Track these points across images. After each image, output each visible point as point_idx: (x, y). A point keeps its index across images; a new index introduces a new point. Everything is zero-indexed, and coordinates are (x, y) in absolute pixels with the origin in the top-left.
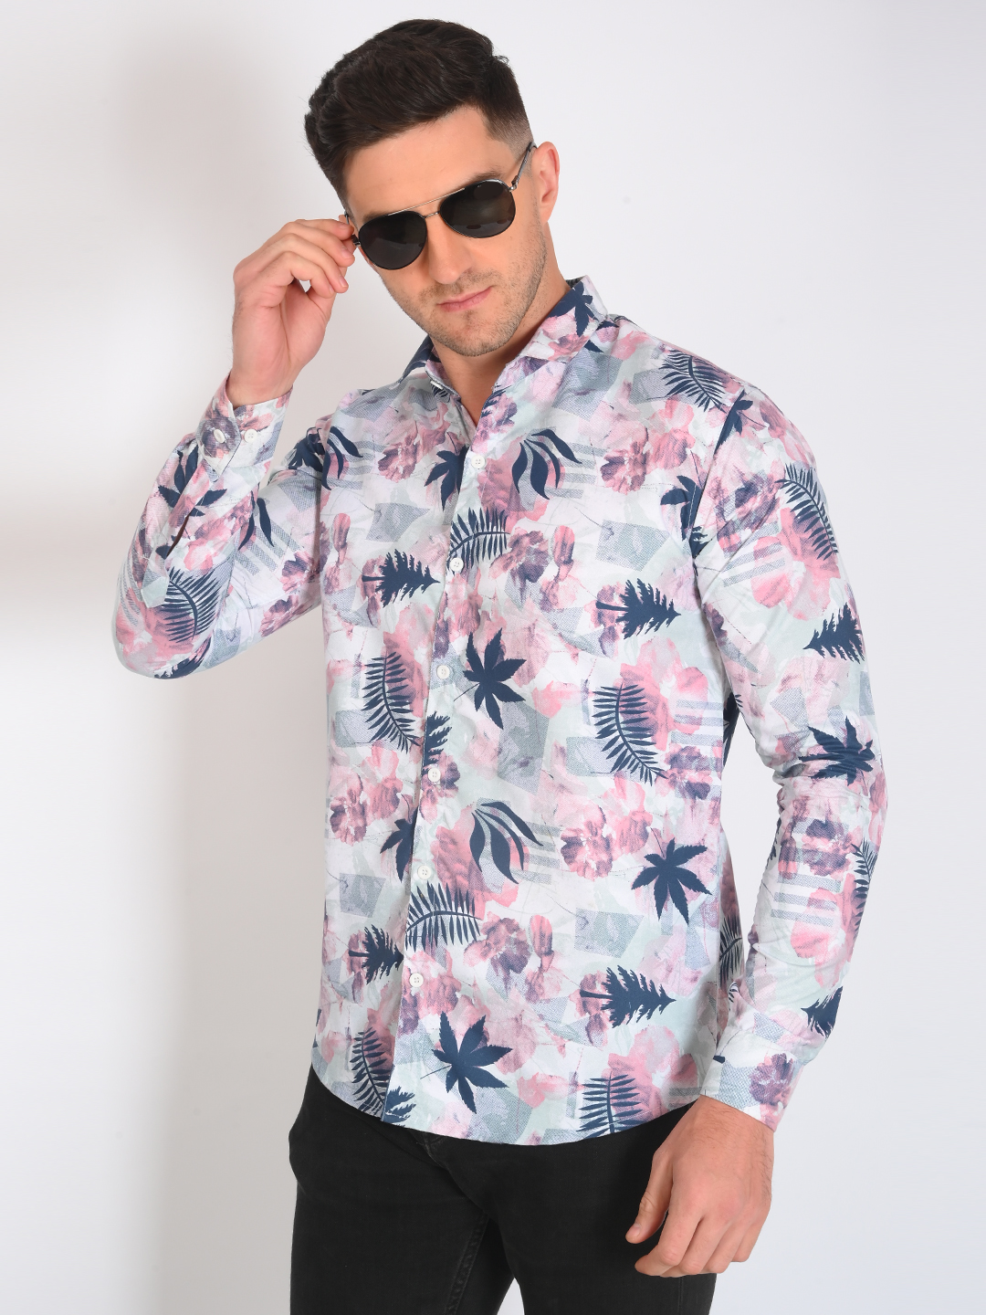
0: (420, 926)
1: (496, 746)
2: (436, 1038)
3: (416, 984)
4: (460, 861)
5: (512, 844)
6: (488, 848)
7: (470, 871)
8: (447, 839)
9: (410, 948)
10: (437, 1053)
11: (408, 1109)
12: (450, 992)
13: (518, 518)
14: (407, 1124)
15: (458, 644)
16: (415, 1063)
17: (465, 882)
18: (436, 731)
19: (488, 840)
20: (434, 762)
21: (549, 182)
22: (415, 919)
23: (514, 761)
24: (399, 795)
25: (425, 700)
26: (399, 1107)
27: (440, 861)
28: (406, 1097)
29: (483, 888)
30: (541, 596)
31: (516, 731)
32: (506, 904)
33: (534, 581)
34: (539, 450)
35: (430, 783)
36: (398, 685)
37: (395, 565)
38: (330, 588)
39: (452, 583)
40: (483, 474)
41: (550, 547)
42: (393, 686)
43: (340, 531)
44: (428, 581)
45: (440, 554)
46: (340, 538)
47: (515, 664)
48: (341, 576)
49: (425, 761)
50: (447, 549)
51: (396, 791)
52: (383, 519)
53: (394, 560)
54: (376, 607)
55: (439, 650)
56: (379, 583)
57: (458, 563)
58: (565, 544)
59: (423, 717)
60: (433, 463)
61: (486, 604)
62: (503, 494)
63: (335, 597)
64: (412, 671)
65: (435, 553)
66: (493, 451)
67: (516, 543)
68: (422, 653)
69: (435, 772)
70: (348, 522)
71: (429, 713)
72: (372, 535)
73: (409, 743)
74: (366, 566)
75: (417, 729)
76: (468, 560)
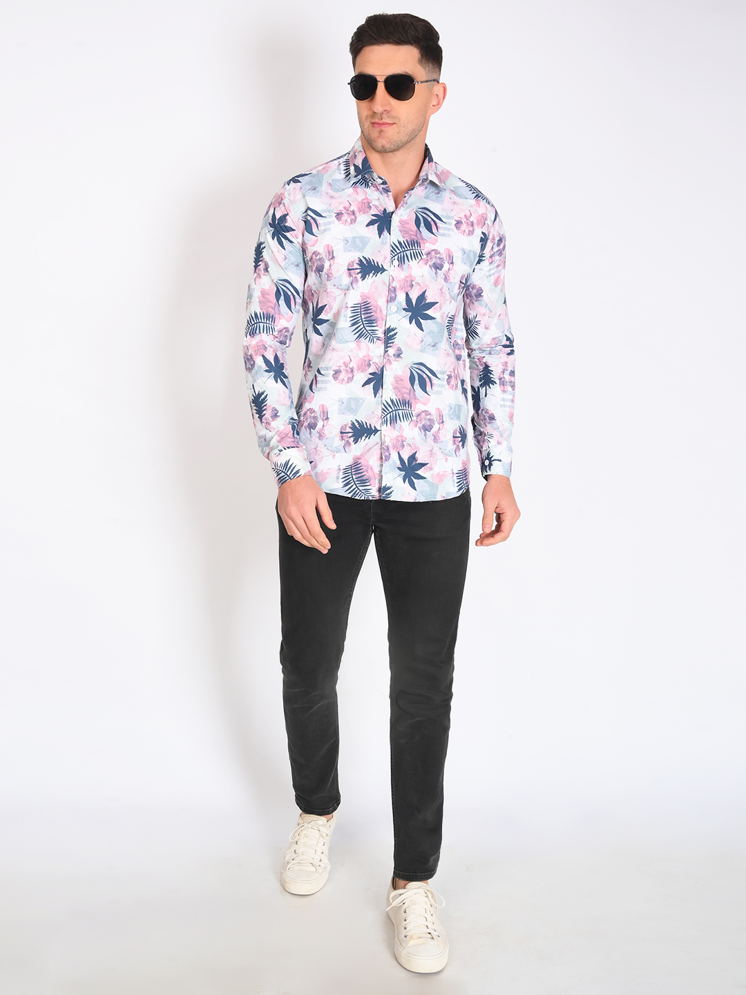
0: (388, 416)
1: (420, 339)
2: (397, 462)
3: (388, 442)
4: (404, 388)
5: (427, 380)
6: (417, 382)
7: (410, 392)
8: (398, 379)
9: (385, 425)
10: (398, 468)
11: (391, 493)
12: (401, 443)
13: (424, 243)
14: (392, 499)
15: (401, 297)
16: (391, 473)
17: (408, 397)
18: (391, 334)
19: (417, 379)
20: (390, 347)
21: (439, 101)
22: (386, 413)
23: (429, 345)
24: (371, 362)
25: (384, 322)
26: (387, 492)
27: (396, 388)
28: (389, 488)
29: (415, 398)
30: (444, 276)
31: (431, 332)
32: (425, 404)
33: (440, 269)
34: (425, 216)
35: (389, 356)
36: (369, 315)
37: (365, 262)
38: (329, 278)
39: (394, 271)
40: (399, 224)
41: (444, 256)
42: (366, 316)
43: (329, 252)
44: (383, 270)
45: (386, 258)
46: (329, 255)
47: (432, 304)
48: (333, 272)
49: (386, 347)
50: (389, 257)
51: (370, 361)
52: (350, 243)
53: (364, 260)
54: (357, 281)
55: (391, 299)
56: (358, 271)
57: (396, 262)
58: (450, 256)
59: (383, 328)
60: (369, 218)
61: (418, 279)
62: (411, 233)
63: (333, 281)
64: (377, 309)
65: (383, 258)
66: (401, 215)
67: (428, 254)
68: (381, 301)
69: (391, 351)
70: (332, 247)
71: (387, 326)
72: (345, 250)
73: (375, 340)
74: (349, 264)
75: (380, 334)
76: (401, 261)
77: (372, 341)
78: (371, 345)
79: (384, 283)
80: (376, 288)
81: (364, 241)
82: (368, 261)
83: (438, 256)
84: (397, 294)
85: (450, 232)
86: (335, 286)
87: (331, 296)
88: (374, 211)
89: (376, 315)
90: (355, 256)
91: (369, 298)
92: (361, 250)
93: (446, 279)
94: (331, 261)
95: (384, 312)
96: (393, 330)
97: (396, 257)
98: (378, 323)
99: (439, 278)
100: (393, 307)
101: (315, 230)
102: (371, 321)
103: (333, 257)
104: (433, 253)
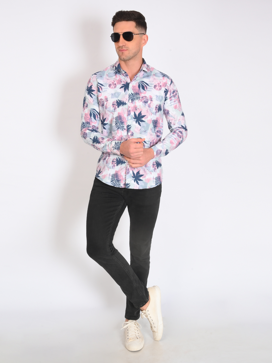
1: (140, 129)
2: (132, 175)
3: (128, 167)
10: (132, 177)
11: (130, 186)
13: (141, 94)
14: (130, 188)
15: (132, 114)
16: (129, 179)
18: (129, 127)
20: (129, 132)
23: (143, 131)
26: (128, 186)
28: (129, 184)
30: (148, 106)
31: (143, 127)
33: (147, 103)
34: (142, 84)
35: (129, 135)
36: (121, 120)
37: (119, 102)
38: (106, 108)
39: (129, 104)
40: (132, 87)
41: (148, 98)
42: (120, 121)
43: (106, 99)
44: (126, 104)
45: (127, 99)
46: (106, 100)
47: (144, 116)
48: (107, 106)
49: (128, 132)
50: (128, 99)
51: (122, 137)
52: (113, 95)
53: (118, 101)
54: (116, 108)
55: (129, 114)
56: (116, 105)
57: (130, 101)
58: (151, 98)
59: (126, 125)
60: (120, 86)
61: (138, 107)
62: (137, 90)
63: (108, 109)
64: (124, 118)
65: (125, 99)
66: (133, 84)
67: (142, 97)
68: (125, 115)
69: (129, 134)
70: (107, 97)
71: (128, 125)
72: (112, 98)
73: (124, 130)
74: (113, 103)
75: (125, 127)
76: (132, 100)
77: (122, 130)
78: (122, 131)
79: (126, 109)
80: (123, 110)
81: (119, 94)
82: (120, 101)
83: (146, 98)
84: (131, 112)
85: (152, 90)
86: (108, 111)
87: (107, 115)
88: (123, 83)
89: (124, 120)
90: (115, 99)
91: (121, 114)
92: (117, 97)
93: (149, 106)
94: (107, 102)
95: (126, 119)
96: (130, 126)
97: (130, 99)
98: (125, 123)
99: (146, 106)
100: (130, 117)
101: (101, 91)
102: (122, 123)
103: (107, 101)
104: (144, 97)
